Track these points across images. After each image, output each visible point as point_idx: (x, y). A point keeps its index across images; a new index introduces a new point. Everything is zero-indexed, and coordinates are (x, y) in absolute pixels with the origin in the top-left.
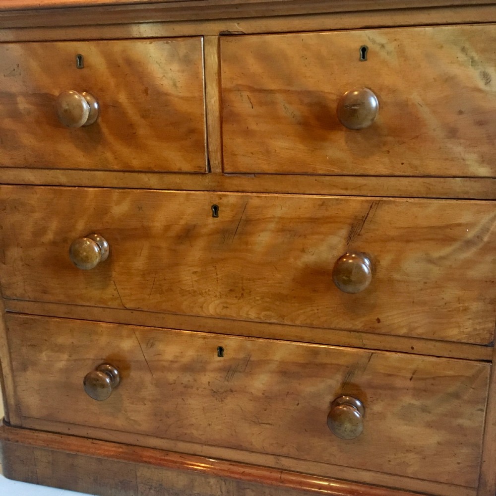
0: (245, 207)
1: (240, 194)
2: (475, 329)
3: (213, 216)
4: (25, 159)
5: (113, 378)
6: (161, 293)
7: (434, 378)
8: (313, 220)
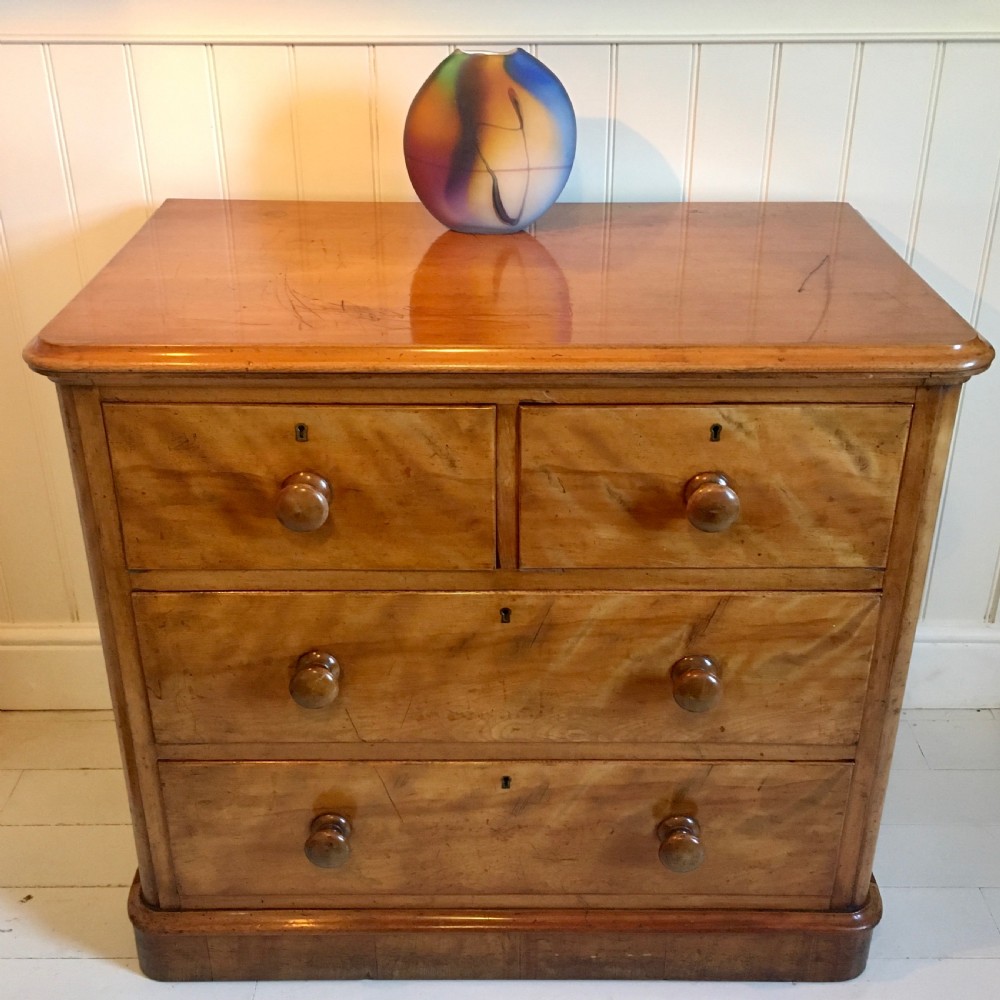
0: (548, 608)
1: (541, 594)
2: (838, 730)
3: (503, 622)
4: (203, 558)
5: (341, 831)
6: (420, 719)
7: (787, 785)
8: (642, 621)
